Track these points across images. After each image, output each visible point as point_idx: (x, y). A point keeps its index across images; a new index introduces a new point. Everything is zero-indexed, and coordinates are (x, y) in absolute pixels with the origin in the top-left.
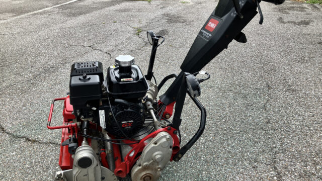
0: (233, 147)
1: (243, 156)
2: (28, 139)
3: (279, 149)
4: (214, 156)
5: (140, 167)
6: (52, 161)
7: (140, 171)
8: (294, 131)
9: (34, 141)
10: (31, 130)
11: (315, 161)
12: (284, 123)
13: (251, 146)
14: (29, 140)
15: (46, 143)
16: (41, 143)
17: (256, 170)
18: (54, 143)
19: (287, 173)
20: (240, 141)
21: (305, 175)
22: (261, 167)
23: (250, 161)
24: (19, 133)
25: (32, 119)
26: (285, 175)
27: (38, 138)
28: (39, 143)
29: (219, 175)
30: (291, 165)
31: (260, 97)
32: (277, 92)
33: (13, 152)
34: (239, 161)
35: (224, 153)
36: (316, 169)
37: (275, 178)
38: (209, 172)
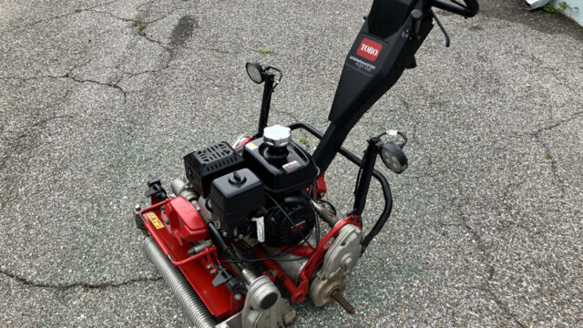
0: (404, 212)
1: (424, 222)
2: (87, 287)
3: (461, 200)
4: (388, 232)
5: (325, 281)
6: (158, 309)
7: (325, 287)
8: (466, 168)
9: (103, 287)
10: (81, 268)
11: (506, 204)
12: (450, 159)
13: (427, 205)
14: (92, 287)
15: (125, 284)
16: (118, 286)
17: (448, 237)
18: (140, 280)
19: (483, 230)
20: (409, 200)
21: (503, 227)
22: (451, 230)
23: (435, 227)
24: (61, 279)
25: (65, 248)
26: (482, 233)
27: (105, 279)
28: (113, 286)
29: (407, 257)
30: (483, 218)
31: (401, 124)
32: (420, 110)
33: (79, 316)
34: (422, 230)
35: (398, 225)
36: (512, 215)
37: (474, 241)
38: (394, 257)
